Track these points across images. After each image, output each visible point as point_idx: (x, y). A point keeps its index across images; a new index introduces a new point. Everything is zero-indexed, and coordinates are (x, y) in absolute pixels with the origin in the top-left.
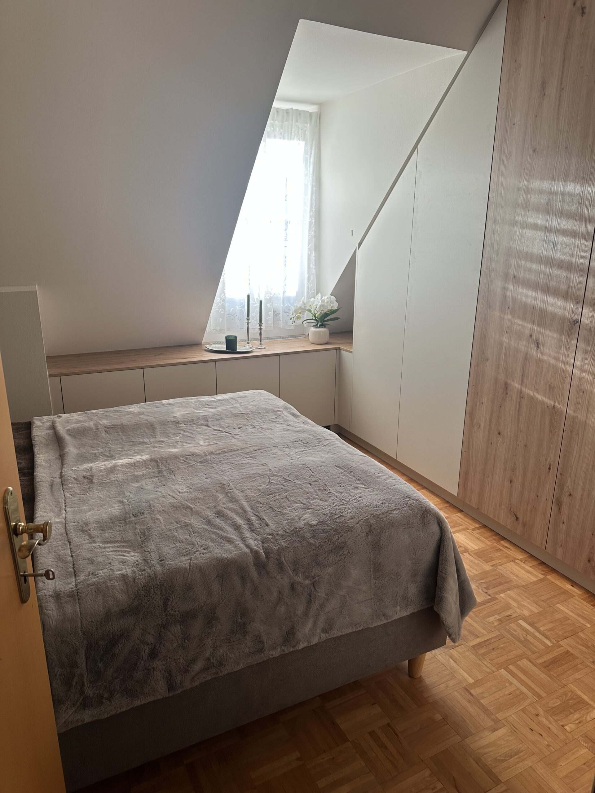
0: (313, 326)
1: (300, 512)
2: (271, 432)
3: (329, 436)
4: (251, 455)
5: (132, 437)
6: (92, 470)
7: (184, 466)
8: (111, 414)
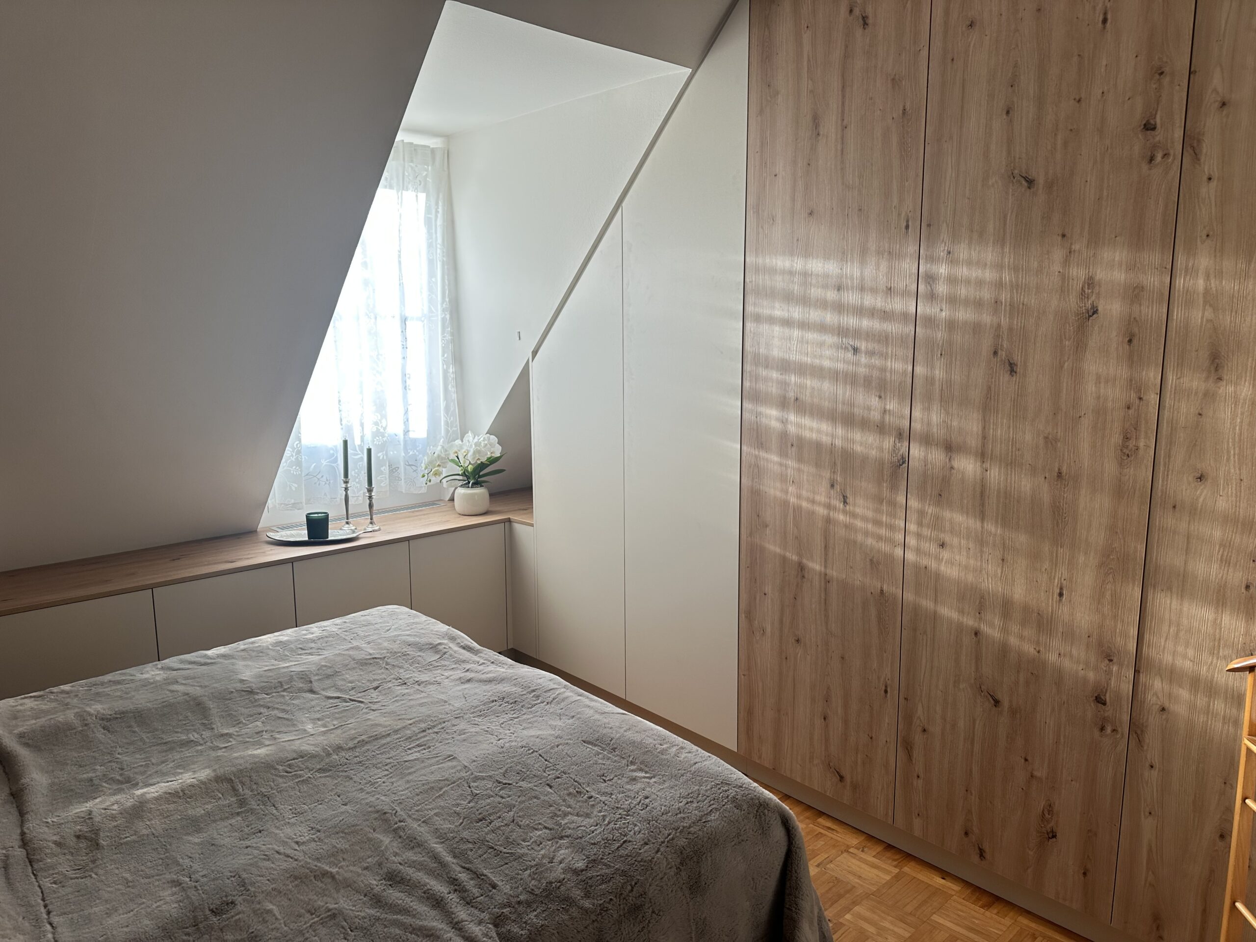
0: (461, 486)
1: (548, 847)
2: (439, 689)
3: (549, 683)
4: (418, 743)
5: (163, 732)
6: (91, 818)
7: (290, 784)
8: (106, 690)
